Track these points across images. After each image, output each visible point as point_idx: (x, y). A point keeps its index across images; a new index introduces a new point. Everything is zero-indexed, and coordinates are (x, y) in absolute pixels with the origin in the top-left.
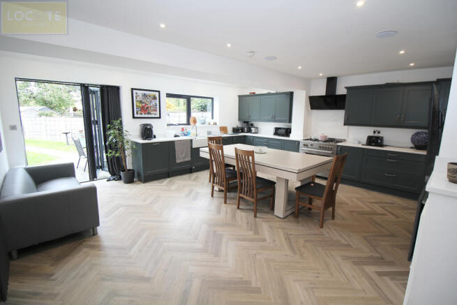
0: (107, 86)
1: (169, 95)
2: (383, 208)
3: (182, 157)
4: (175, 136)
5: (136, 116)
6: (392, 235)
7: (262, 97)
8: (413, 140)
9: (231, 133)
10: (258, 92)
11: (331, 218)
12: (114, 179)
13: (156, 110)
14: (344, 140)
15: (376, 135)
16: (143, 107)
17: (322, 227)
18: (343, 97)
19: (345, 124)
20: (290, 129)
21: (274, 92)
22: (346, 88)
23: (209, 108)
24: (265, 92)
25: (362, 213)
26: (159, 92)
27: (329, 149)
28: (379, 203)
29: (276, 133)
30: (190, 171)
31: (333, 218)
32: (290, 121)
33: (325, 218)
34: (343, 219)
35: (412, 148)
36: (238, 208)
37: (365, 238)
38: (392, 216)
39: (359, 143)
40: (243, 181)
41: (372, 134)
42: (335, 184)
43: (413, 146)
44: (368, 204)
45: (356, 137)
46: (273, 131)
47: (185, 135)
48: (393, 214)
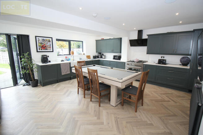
0: (21, 35)
1: (58, 40)
2: (168, 97)
3: (64, 72)
4: (62, 61)
5: (38, 50)
6: (175, 115)
7: (107, 41)
8: (181, 61)
9: (93, 58)
10: (105, 38)
11: (141, 105)
12: (27, 85)
13: (51, 48)
14: (147, 61)
15: (162, 58)
16: (43, 46)
17: (136, 112)
18: (146, 40)
19: (147, 54)
20: (121, 56)
21: (113, 38)
22: (147, 35)
23: (81, 46)
24: (108, 38)
25: (157, 101)
26: (52, 38)
27: (139, 66)
28: (166, 94)
29: (114, 58)
30: (70, 79)
31: (142, 105)
32: (121, 52)
33: (138, 105)
34: (148, 105)
35: (180, 65)
36: (91, 101)
37: (160, 118)
38: (173, 102)
39: (154, 63)
40: (93, 86)
41: (160, 58)
42: (144, 84)
43: (181, 64)
44: (160, 95)
45: (153, 60)
46: (113, 57)
47: (68, 60)
48: (173, 101)
